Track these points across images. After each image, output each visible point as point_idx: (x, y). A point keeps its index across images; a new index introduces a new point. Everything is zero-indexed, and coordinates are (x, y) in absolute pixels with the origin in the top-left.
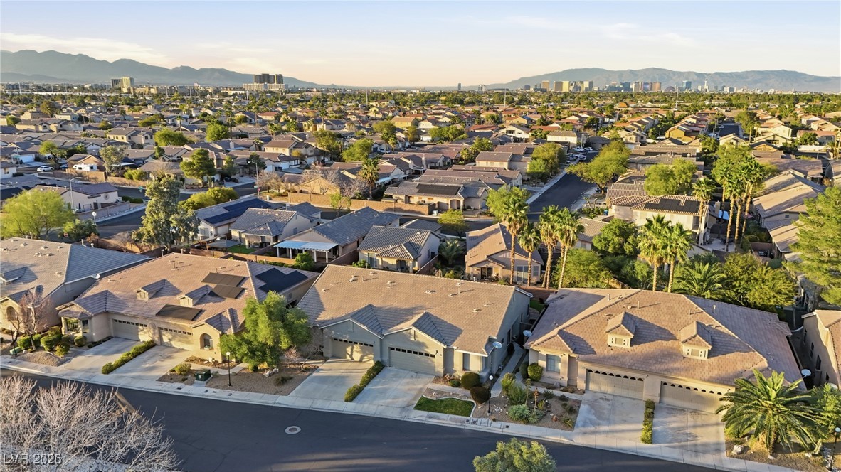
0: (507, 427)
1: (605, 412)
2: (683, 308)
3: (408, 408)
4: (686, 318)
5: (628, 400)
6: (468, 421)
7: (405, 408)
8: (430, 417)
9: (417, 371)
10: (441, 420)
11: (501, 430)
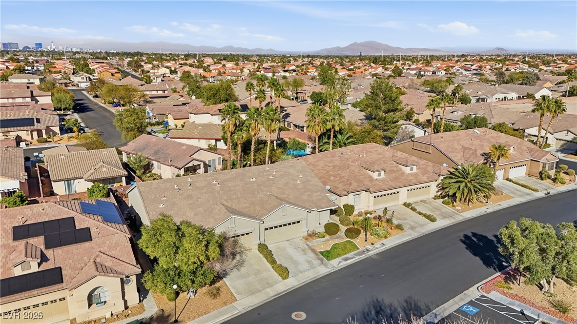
0: (383, 244)
7: (324, 263)
9: (287, 239)
10: (353, 258)
11: (384, 247)
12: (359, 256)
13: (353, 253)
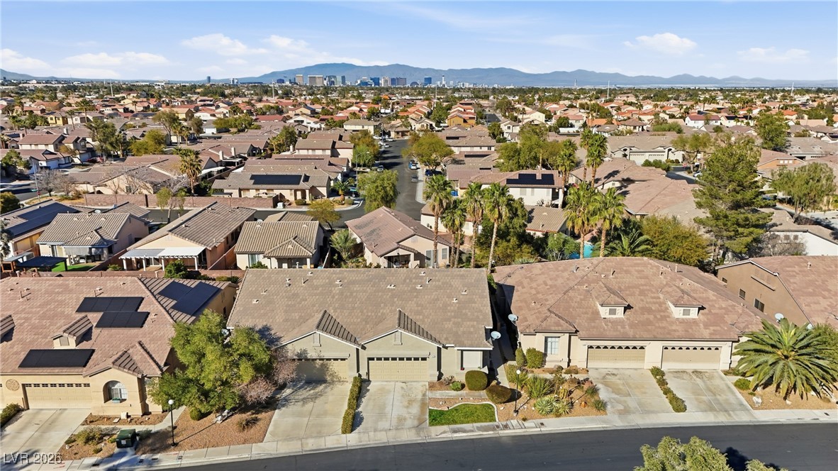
0: (543, 424)
1: (621, 387)
2: (652, 271)
3: (423, 425)
5: (630, 370)
6: (498, 426)
7: (420, 427)
9: (404, 380)
10: (471, 431)
11: (539, 429)
12: (483, 431)
13: (479, 424)
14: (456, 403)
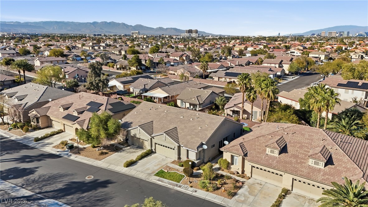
0: (196, 191)
1: (256, 191)
2: (319, 137)
3: (151, 174)
4: (318, 143)
5: (273, 186)
6: (177, 185)
7: (150, 174)
8: (159, 180)
9: (167, 156)
10: (165, 183)
11: (191, 193)
12: (169, 184)
13: (171, 181)
14: (173, 171)
